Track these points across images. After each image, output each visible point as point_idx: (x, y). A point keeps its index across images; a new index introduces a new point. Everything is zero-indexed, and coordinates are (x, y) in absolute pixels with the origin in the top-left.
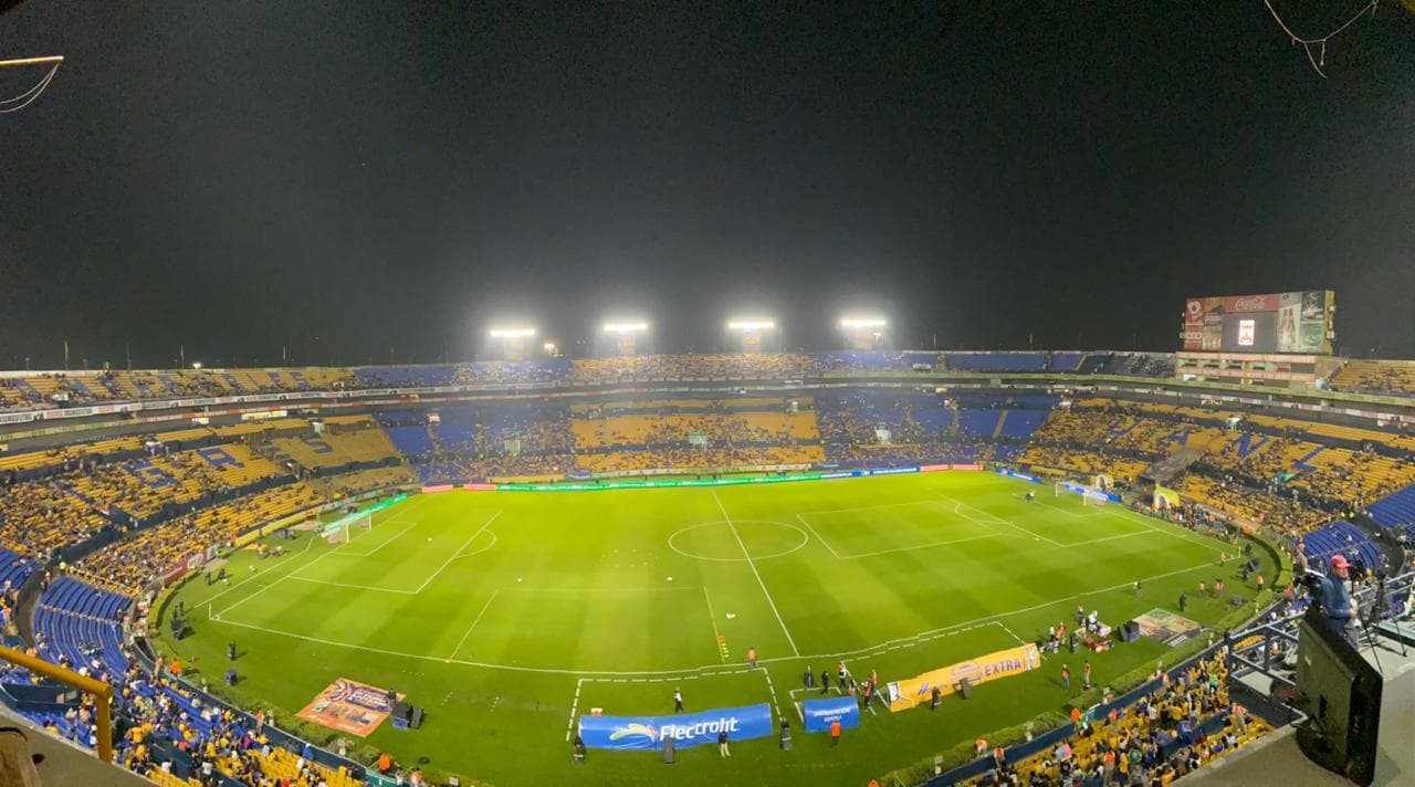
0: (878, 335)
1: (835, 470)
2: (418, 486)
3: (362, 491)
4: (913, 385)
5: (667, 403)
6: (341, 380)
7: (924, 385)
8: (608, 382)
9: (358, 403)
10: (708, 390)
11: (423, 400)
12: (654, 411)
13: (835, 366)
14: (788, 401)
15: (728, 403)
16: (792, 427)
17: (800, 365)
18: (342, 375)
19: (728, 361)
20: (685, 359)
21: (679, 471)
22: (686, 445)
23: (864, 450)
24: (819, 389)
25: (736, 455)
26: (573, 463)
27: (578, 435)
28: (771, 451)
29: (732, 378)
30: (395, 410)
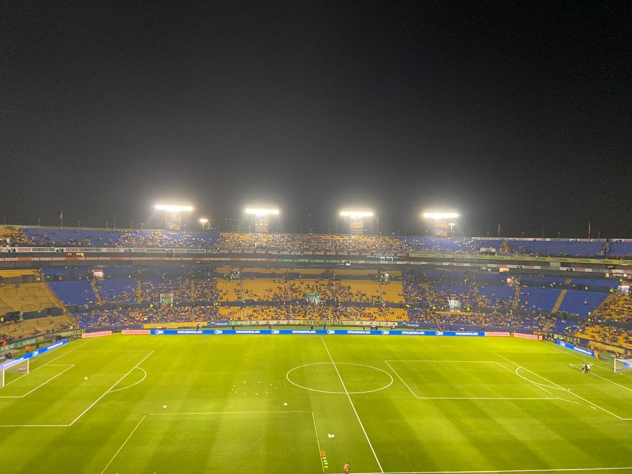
0: (452, 225)
1: (415, 329)
2: (78, 333)
3: (21, 339)
4: (480, 265)
5: (290, 270)
6: (6, 236)
7: (489, 265)
8: (246, 252)
9: (23, 259)
10: (322, 261)
11: (88, 259)
12: (280, 276)
13: (418, 248)
14: (382, 272)
15: (337, 272)
16: (384, 293)
17: (392, 246)
18: (9, 232)
19: (339, 240)
20: (306, 237)
21: (297, 322)
22: (304, 303)
23: (439, 315)
24: (407, 264)
25: (342, 313)
26: (215, 313)
27: (221, 291)
28: (367, 310)
29: (340, 253)
30: (60, 266)
